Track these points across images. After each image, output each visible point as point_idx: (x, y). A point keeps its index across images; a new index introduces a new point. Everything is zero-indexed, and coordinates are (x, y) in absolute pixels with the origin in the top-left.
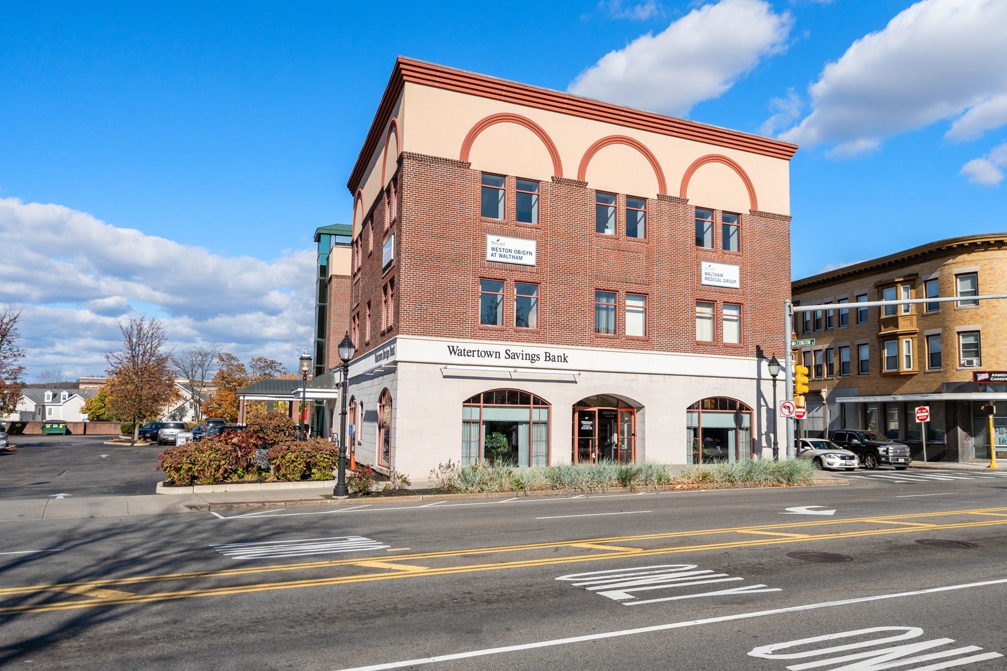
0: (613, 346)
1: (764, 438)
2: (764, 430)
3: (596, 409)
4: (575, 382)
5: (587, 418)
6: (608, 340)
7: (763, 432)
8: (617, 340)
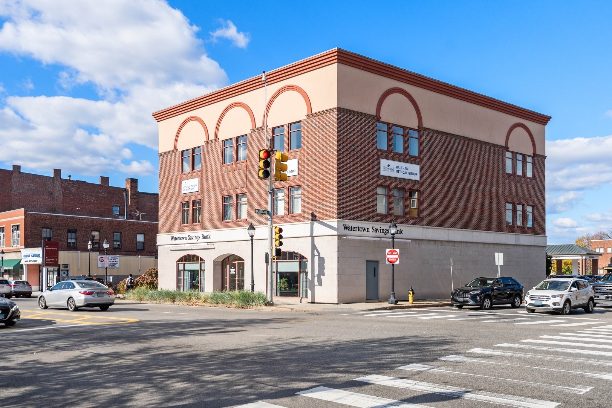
0: (230, 227)
1: (316, 278)
2: (316, 273)
3: (236, 262)
4: (214, 249)
5: (233, 267)
6: (228, 223)
7: (316, 275)
8: (232, 223)
